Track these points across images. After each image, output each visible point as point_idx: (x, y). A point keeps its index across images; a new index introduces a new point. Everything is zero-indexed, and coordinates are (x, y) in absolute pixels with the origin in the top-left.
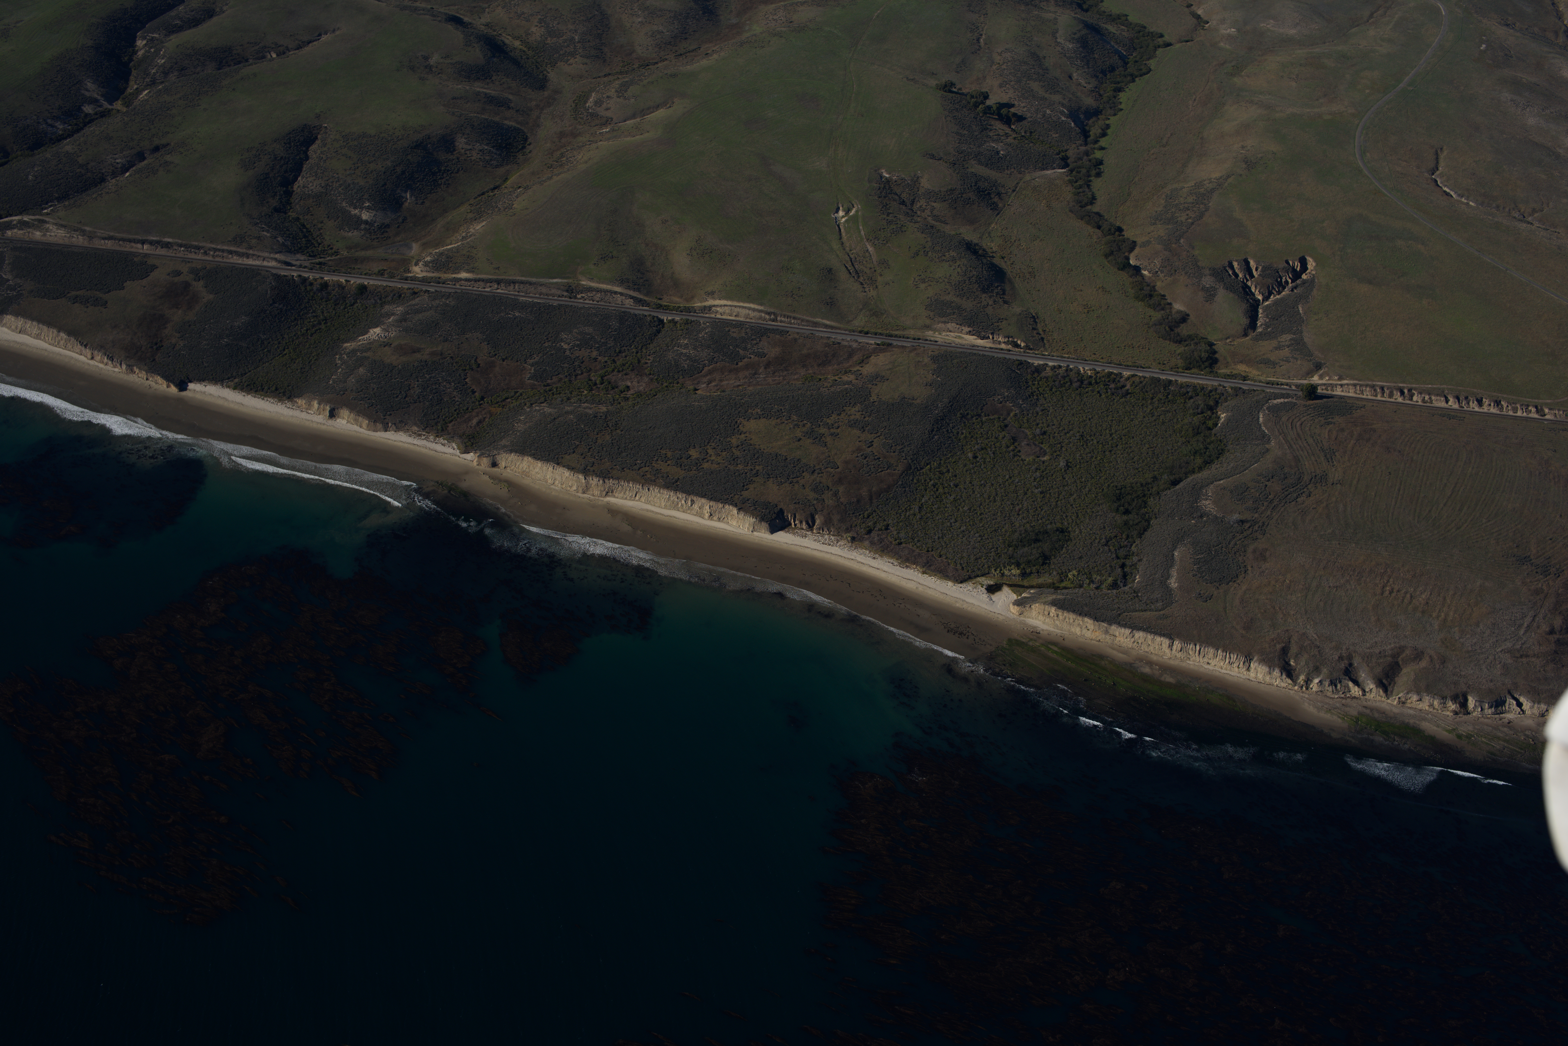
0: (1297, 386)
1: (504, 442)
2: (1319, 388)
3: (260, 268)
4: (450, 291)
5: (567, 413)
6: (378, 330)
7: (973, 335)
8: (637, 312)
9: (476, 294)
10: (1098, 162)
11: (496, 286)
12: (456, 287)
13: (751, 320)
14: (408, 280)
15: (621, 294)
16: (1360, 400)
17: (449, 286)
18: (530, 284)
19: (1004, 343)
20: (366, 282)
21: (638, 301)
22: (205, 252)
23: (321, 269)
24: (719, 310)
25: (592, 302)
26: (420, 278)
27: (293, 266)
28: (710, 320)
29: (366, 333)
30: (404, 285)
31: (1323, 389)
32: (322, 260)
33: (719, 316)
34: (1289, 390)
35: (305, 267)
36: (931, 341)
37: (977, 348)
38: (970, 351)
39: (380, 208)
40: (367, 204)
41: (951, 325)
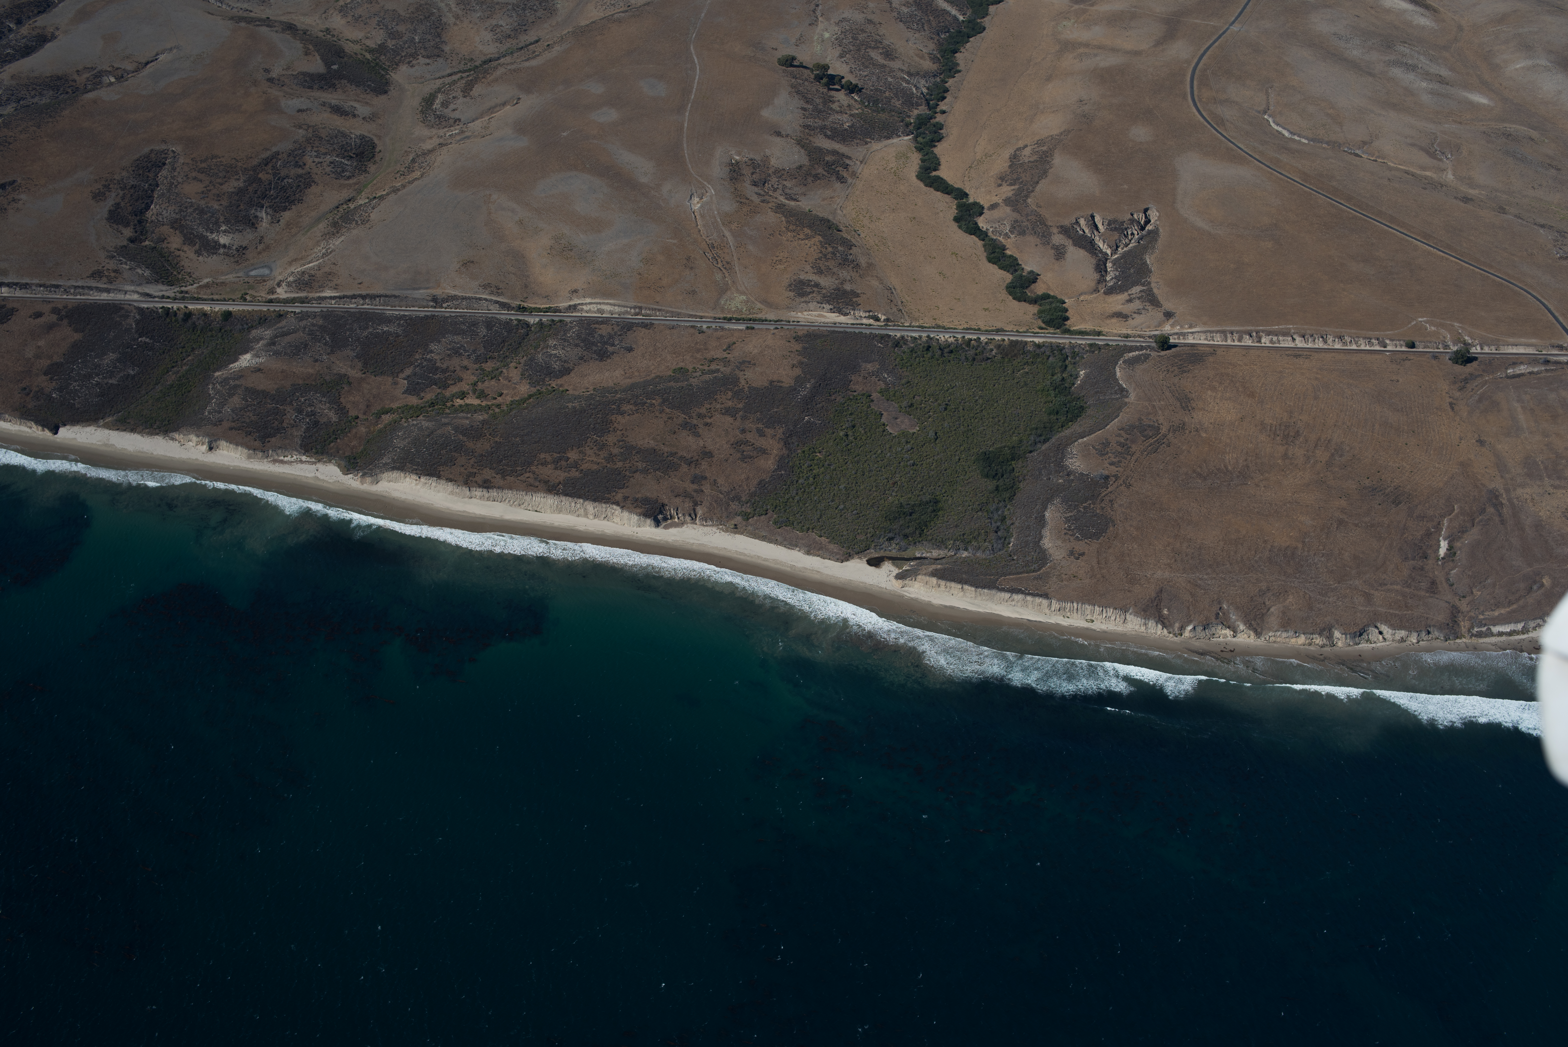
0: (1150, 337)
1: (385, 460)
2: (1171, 337)
3: (122, 302)
4: (316, 310)
5: (445, 424)
6: (248, 356)
7: (834, 312)
8: (503, 317)
9: (342, 312)
10: (940, 126)
11: (362, 302)
12: (321, 305)
13: (617, 316)
14: (272, 302)
15: (486, 300)
16: (1211, 347)
17: (314, 305)
18: (395, 297)
19: (865, 317)
20: (231, 309)
21: (503, 305)
22: (65, 290)
23: (183, 298)
24: (584, 307)
25: (458, 310)
26: (284, 299)
27: (155, 297)
28: (576, 319)
29: (236, 360)
30: (269, 308)
31: (1175, 339)
32: (183, 289)
33: (584, 314)
34: (1143, 342)
35: (168, 297)
36: (793, 322)
37: (839, 325)
38: (832, 329)
39: (237, 230)
40: (223, 228)
41: (812, 305)
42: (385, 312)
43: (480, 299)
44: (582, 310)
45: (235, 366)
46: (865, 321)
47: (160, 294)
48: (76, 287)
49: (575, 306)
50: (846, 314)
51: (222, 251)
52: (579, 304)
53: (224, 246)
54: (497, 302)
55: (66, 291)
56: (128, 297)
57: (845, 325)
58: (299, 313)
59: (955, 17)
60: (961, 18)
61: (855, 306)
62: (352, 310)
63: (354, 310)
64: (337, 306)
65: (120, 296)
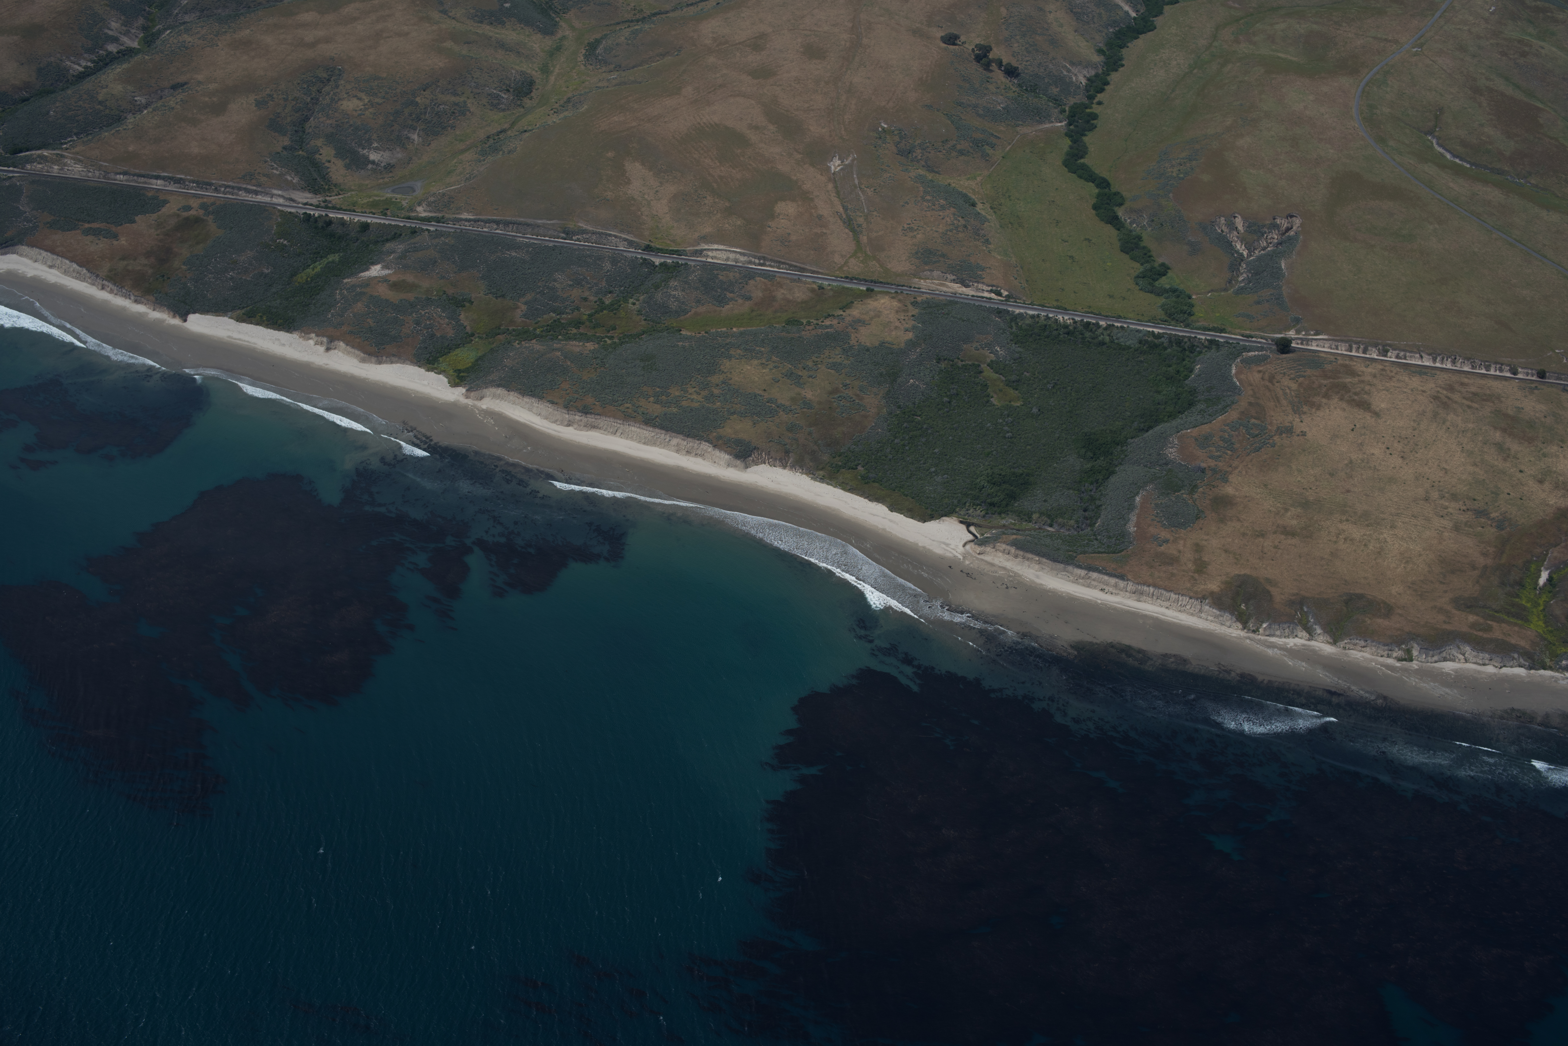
0: (1272, 339)
1: (492, 377)
2: (1293, 342)
3: (268, 205)
4: (451, 230)
5: (555, 350)
6: (378, 267)
7: (957, 283)
8: (629, 255)
9: (475, 234)
10: (1095, 116)
11: (495, 227)
12: (456, 226)
13: (740, 264)
14: (410, 219)
15: (616, 237)
16: (1334, 355)
17: (449, 225)
18: (528, 225)
19: (987, 291)
20: (369, 221)
21: (631, 243)
22: (216, 188)
23: (327, 207)
24: (710, 253)
25: (586, 244)
26: (422, 217)
27: (299, 203)
28: (700, 263)
29: (367, 269)
30: (405, 224)
31: (1298, 344)
32: (328, 198)
33: (709, 260)
34: (1264, 343)
35: (311, 205)
36: (915, 288)
37: (960, 296)
38: (952, 299)
39: (388, 148)
40: (375, 145)
41: (936, 273)
42: (516, 238)
43: (610, 235)
44: (707, 256)
45: (366, 274)
46: (986, 294)
47: (305, 201)
48: (226, 187)
49: (702, 251)
50: (967, 286)
51: (370, 166)
52: (705, 250)
53: (373, 162)
54: (625, 240)
55: (216, 190)
56: (275, 200)
57: (966, 297)
58: (433, 231)
59: (1127, 13)
60: (1133, 14)
61: (978, 279)
62: (484, 234)
63: (487, 234)
64: (471, 228)
65: (267, 199)
